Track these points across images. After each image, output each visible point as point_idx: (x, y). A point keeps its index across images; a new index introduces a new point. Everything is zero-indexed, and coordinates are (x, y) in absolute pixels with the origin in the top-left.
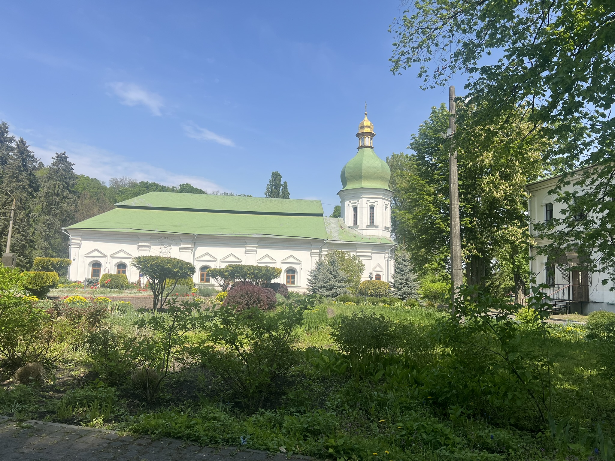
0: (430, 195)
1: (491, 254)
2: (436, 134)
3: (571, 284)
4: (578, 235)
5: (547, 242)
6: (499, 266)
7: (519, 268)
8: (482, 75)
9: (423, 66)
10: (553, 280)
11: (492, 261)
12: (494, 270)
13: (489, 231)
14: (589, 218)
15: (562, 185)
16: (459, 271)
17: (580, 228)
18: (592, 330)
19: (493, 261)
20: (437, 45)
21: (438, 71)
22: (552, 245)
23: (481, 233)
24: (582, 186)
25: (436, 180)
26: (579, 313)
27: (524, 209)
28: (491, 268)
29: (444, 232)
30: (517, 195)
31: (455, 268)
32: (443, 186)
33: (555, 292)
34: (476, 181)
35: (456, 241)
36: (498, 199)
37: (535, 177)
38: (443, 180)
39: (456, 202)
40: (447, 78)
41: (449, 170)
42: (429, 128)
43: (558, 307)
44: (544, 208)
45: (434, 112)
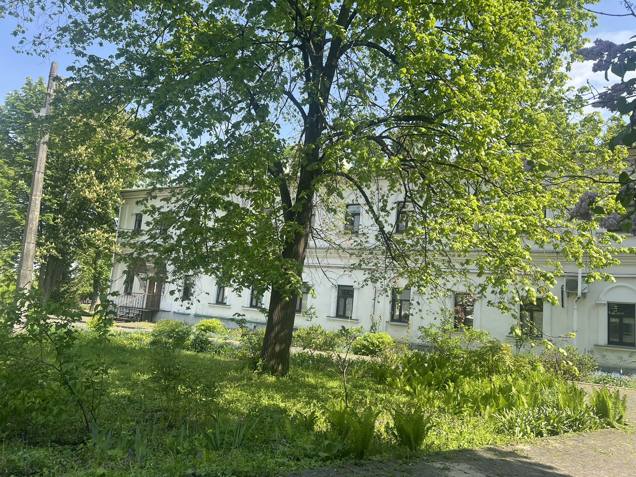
0: (8, 178)
1: (71, 257)
2: (26, 110)
3: (147, 293)
4: (156, 247)
5: (129, 250)
6: (80, 270)
7: (100, 273)
8: (89, 63)
9: (22, 25)
10: (131, 289)
11: (72, 265)
12: (74, 274)
13: (74, 232)
14: (169, 233)
15: (149, 198)
16: (28, 272)
17: (159, 241)
18: (156, 336)
19: (74, 265)
20: (43, 8)
21: (39, 38)
22: (132, 254)
23: (65, 233)
24: (168, 203)
25: (18, 163)
26: (149, 321)
27: (115, 215)
28: (70, 272)
29: (20, 225)
30: (111, 199)
31: (25, 268)
32: (27, 172)
33: (131, 300)
34: (68, 174)
35: (31, 238)
36: (90, 200)
37: (131, 185)
38: (28, 165)
39: (38, 193)
40: (49, 50)
41: (36, 155)
42: (20, 99)
43: (131, 315)
44: (134, 217)
45: (29, 84)
